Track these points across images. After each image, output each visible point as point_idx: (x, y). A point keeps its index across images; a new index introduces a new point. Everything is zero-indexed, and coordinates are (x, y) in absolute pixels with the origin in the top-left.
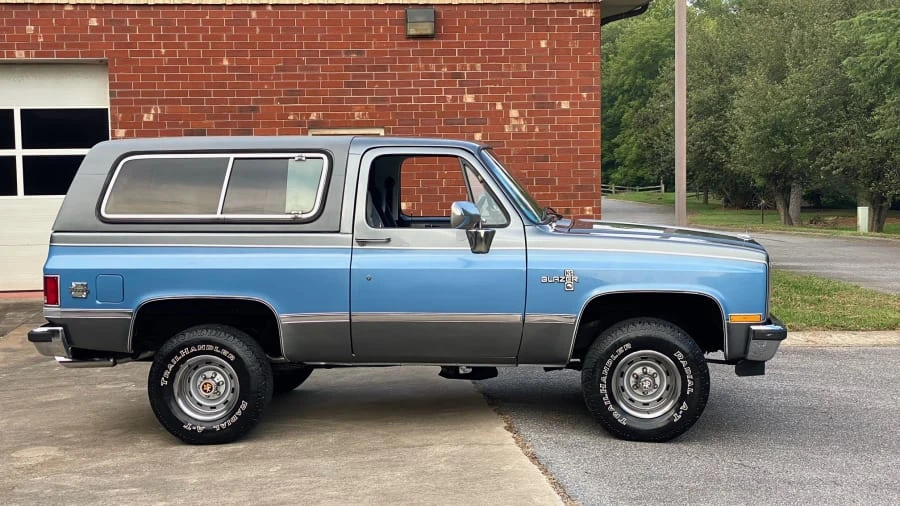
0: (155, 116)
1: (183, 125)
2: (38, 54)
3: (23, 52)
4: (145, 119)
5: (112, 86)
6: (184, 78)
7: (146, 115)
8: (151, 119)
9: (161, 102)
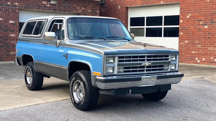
0: (190, 16)
1: (196, 19)
2: (166, 2)
3: (162, 2)
4: (187, 17)
5: (180, 9)
6: (197, 5)
7: (187, 16)
8: (189, 17)
9: (192, 13)
